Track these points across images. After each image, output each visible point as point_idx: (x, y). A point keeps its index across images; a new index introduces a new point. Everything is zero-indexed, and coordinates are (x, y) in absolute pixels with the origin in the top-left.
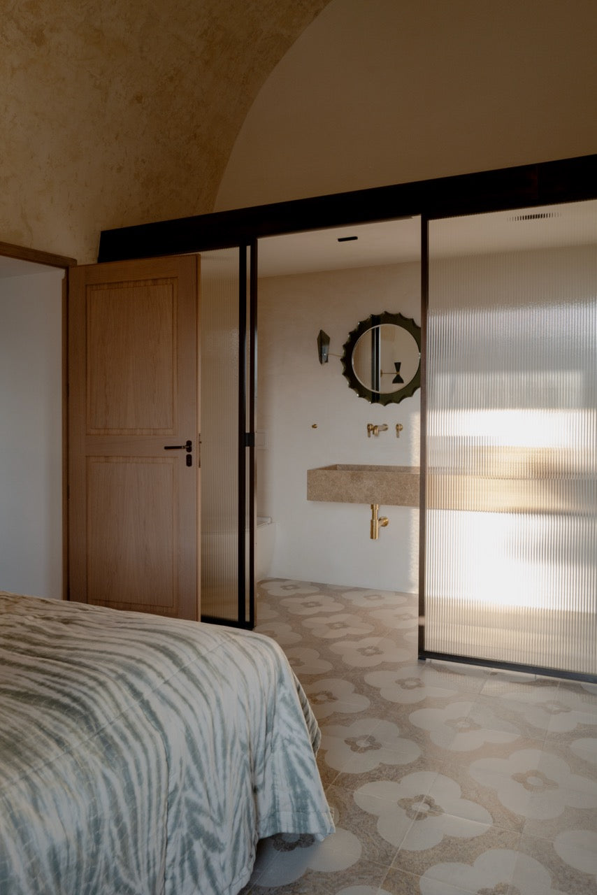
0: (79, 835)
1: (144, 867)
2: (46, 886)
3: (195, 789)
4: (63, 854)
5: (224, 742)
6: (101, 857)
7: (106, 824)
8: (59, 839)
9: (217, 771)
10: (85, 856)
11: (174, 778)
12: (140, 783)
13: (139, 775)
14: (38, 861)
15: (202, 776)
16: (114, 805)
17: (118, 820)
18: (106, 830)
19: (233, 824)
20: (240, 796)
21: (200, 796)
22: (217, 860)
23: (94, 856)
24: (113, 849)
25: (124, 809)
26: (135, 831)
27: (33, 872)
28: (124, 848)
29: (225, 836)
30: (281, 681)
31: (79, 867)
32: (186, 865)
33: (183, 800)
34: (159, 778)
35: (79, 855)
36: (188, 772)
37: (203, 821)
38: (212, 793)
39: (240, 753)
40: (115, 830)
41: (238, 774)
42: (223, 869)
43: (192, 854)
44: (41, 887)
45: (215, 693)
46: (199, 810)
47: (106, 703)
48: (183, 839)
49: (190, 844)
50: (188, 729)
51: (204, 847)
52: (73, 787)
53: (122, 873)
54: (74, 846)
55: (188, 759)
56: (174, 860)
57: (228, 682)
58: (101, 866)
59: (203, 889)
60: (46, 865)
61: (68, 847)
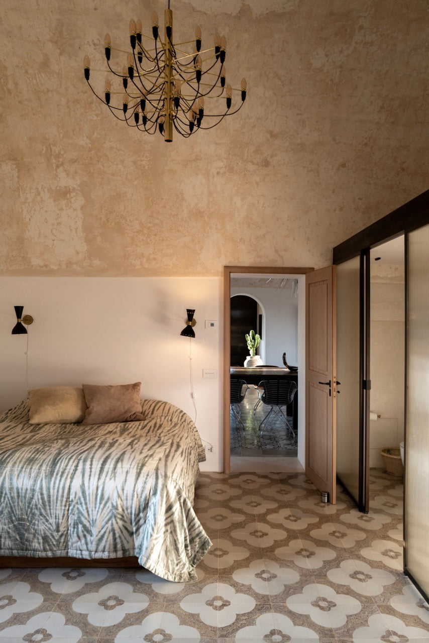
0: (27, 490)
1: (54, 516)
2: (14, 496)
3: (82, 506)
4: (20, 491)
5: (102, 498)
6: (34, 501)
7: (37, 492)
8: (20, 486)
9: (95, 508)
10: (27, 496)
11: (72, 497)
12: (54, 489)
13: (54, 486)
14: (13, 488)
15: (86, 504)
16: (41, 488)
17: (42, 494)
18: (36, 494)
19: (100, 532)
20: (107, 523)
21: (83, 510)
22: (89, 537)
23: (32, 499)
24: (38, 501)
25: (45, 492)
26: (49, 502)
27: (11, 489)
28: (44, 503)
29: (95, 531)
31: (25, 497)
32: (76, 530)
33: (76, 507)
34: (63, 492)
35: (25, 494)
36: (79, 499)
37: (83, 519)
38: (90, 513)
39: (110, 507)
40: (40, 497)
41: (107, 515)
42: (92, 543)
43: (78, 528)
44: (12, 495)
45: (105, 479)
46: (82, 515)
48: (74, 520)
49: (77, 524)
50: (83, 484)
51: (83, 529)
52: (31, 477)
53: (43, 511)
54: (24, 491)
55: (80, 494)
56: (70, 524)
57: (115, 480)
59: (82, 543)
60: (15, 490)
61: (22, 490)
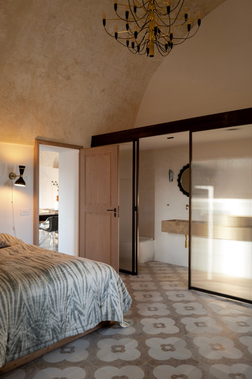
0: (40, 296)
1: (59, 311)
2: (31, 304)
3: (76, 297)
4: (35, 298)
5: (87, 288)
6: (46, 303)
7: (47, 296)
8: (35, 295)
9: (84, 295)
10: (41, 301)
11: (69, 293)
12: (58, 290)
13: (58, 288)
14: (29, 298)
15: (78, 295)
16: (50, 292)
17: (51, 296)
18: (47, 297)
19: (88, 311)
20: (91, 304)
21: (77, 300)
22: (82, 318)
23: (44, 302)
24: (49, 302)
25: (53, 294)
26: (56, 301)
27: (28, 299)
28: (53, 303)
29: (85, 312)
30: (111, 278)
31: (40, 303)
32: (73, 316)
33: (72, 299)
34: (64, 291)
35: (40, 300)
36: (74, 292)
37: (78, 306)
38: (81, 300)
39: (92, 293)
40: (50, 299)
41: (91, 298)
42: (84, 321)
43: (74, 314)
44: (30, 303)
45: (85, 275)
46: (77, 303)
47: (53, 271)
48: (71, 309)
49: (74, 311)
50: (75, 282)
51: (78, 313)
52: (40, 286)
53: (52, 309)
54: (38, 298)
55: (74, 289)
56: (69, 313)
57: (90, 273)
58: (46, 305)
59: (78, 323)
60: (31, 299)
61: (37, 297)
